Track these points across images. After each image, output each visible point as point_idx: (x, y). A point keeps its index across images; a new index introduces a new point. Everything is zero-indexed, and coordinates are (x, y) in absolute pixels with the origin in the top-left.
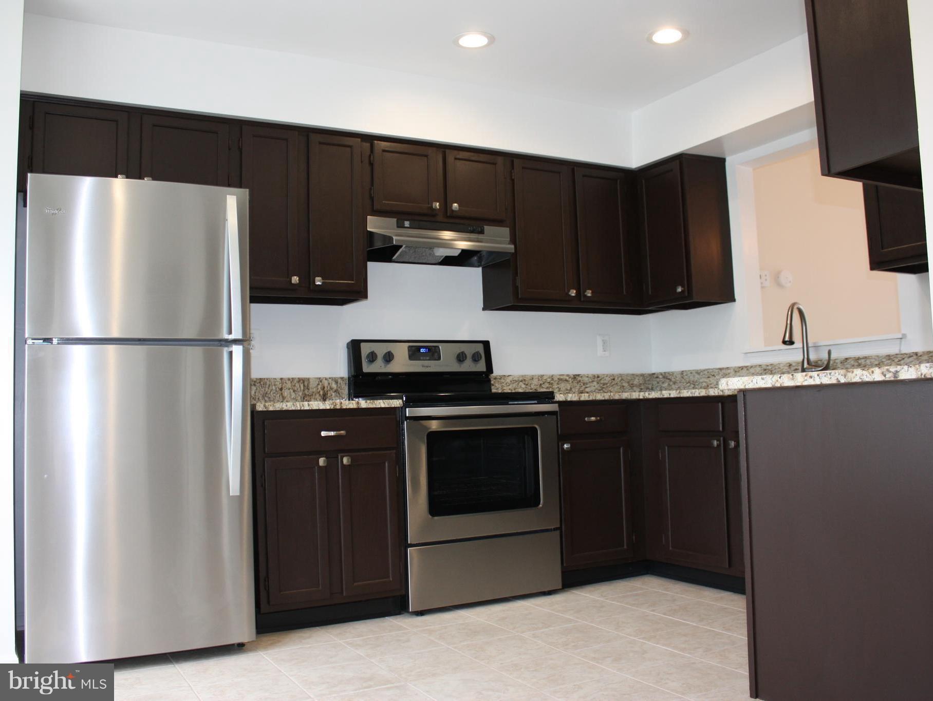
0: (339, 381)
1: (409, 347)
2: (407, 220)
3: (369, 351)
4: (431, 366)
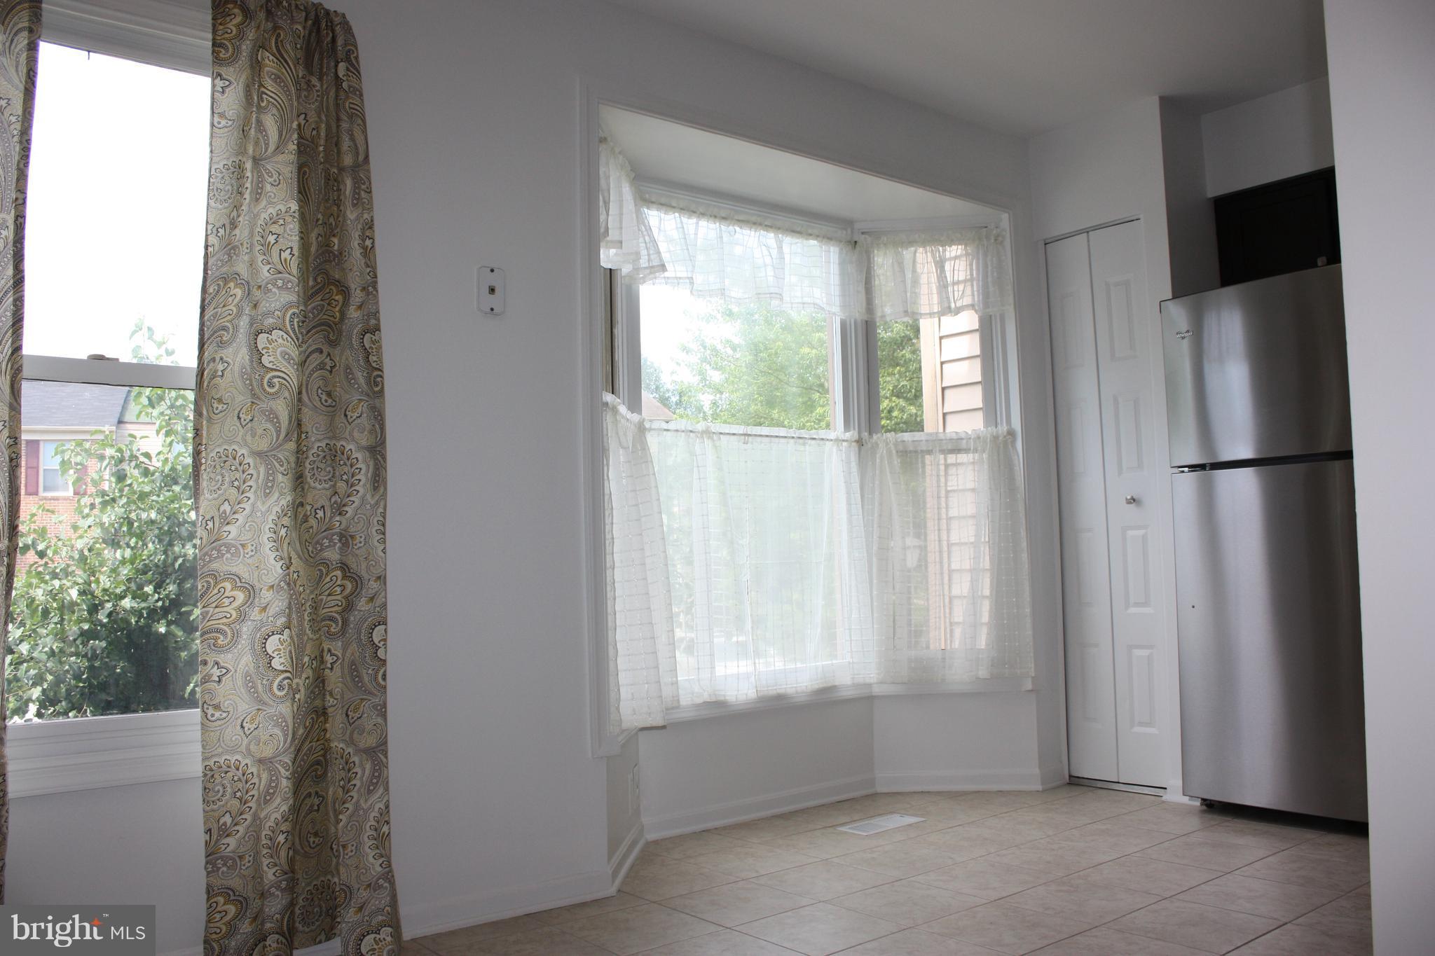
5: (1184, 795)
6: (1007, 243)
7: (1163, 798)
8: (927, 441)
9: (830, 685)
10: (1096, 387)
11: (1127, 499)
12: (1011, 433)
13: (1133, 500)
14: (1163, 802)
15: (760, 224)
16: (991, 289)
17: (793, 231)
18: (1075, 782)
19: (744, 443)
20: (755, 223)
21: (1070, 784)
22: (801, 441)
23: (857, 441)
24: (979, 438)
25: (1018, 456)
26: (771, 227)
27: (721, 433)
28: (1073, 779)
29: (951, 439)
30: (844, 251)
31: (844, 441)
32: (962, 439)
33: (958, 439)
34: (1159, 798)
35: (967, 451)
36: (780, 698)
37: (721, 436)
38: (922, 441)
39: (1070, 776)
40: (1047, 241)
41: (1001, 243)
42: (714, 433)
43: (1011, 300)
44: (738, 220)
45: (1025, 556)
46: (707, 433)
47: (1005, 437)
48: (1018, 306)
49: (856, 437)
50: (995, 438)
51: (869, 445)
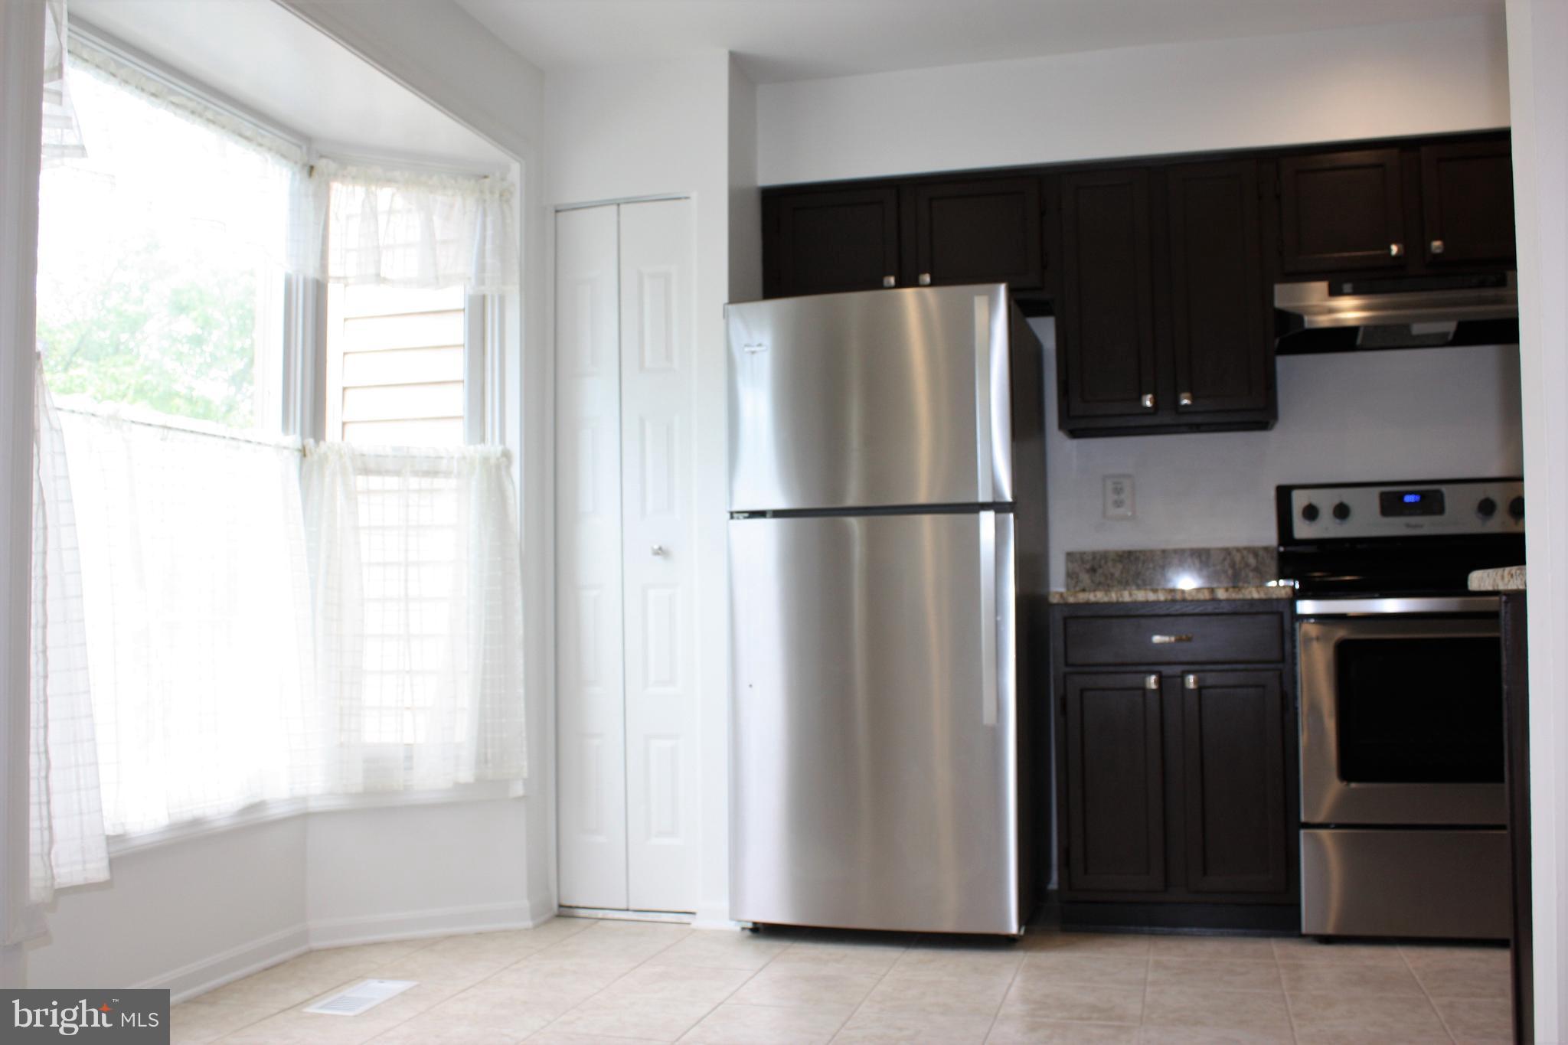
0: (1261, 553)
1: (1383, 495)
2: (1347, 281)
3: (1305, 503)
4: (1426, 526)
5: (731, 919)
6: (516, 202)
7: (692, 926)
8: (395, 457)
9: (257, 800)
10: (617, 406)
11: (652, 548)
12: (506, 455)
13: (660, 552)
14: (694, 931)
15: (200, 116)
16: (489, 260)
17: (241, 135)
18: (565, 912)
19: (162, 439)
20: (193, 112)
21: (559, 916)
22: (234, 443)
23: (300, 450)
24: (464, 458)
25: (514, 488)
26: (214, 122)
27: (133, 422)
28: (562, 909)
29: (428, 457)
30: (298, 177)
31: (285, 448)
32: (441, 458)
33: (437, 458)
34: (686, 926)
35: (448, 474)
36: (196, 822)
37: (133, 425)
38: (387, 456)
39: (561, 906)
40: (559, 208)
41: (508, 201)
42: (124, 420)
43: (515, 278)
44: (173, 103)
45: (519, 619)
46: (114, 419)
47: (498, 459)
48: (524, 289)
49: (299, 446)
50: (485, 460)
51: (316, 457)
